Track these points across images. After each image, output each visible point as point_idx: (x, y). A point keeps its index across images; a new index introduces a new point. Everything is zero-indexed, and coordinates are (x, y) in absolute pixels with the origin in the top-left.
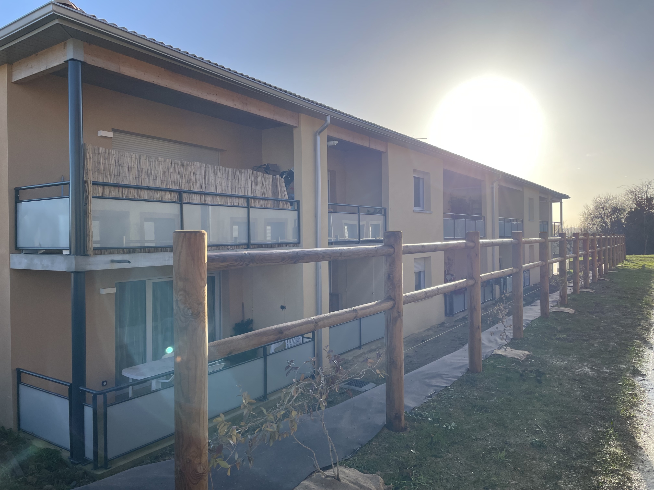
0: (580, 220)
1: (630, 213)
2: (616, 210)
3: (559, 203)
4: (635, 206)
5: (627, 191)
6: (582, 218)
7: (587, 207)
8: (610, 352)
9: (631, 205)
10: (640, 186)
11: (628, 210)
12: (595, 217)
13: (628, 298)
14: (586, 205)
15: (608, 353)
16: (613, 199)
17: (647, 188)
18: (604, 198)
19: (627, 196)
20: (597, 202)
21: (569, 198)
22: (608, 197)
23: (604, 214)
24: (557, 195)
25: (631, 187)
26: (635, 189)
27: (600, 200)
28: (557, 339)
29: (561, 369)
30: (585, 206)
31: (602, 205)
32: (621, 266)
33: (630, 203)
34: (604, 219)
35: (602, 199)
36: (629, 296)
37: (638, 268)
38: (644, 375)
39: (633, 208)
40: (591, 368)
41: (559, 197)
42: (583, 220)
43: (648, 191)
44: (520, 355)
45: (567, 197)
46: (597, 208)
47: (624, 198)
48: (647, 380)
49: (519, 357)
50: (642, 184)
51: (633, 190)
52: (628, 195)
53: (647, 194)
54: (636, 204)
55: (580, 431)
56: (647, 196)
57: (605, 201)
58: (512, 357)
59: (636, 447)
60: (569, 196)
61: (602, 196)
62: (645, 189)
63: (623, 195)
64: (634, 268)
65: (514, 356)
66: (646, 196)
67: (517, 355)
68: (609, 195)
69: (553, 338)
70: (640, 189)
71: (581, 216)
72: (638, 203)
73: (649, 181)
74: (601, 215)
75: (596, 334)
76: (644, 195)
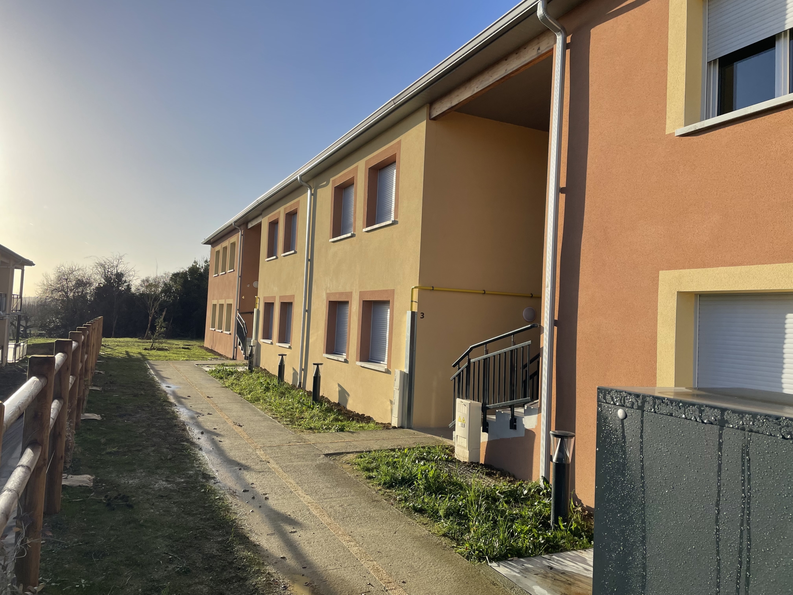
0: (36, 291)
1: (98, 288)
2: (81, 283)
3: (20, 271)
4: (104, 281)
5: (97, 263)
6: (39, 289)
7: (46, 276)
8: (170, 459)
9: (98, 280)
10: (110, 259)
11: (96, 285)
12: (56, 289)
13: (142, 394)
14: (46, 274)
15: (169, 461)
16: (79, 270)
17: (118, 262)
18: (68, 268)
19: (95, 269)
20: (60, 272)
21: (34, 265)
22: (74, 267)
23: (68, 286)
24: (21, 261)
25: (100, 259)
26: (105, 262)
27: (64, 269)
28: (108, 453)
29: (140, 488)
30: (44, 275)
31: (66, 276)
32: (104, 354)
33: (98, 277)
34: (66, 293)
35: (66, 269)
36: (143, 393)
37: (123, 356)
38: (214, 478)
39: (101, 283)
40: (167, 481)
41: (22, 263)
42: (40, 292)
43: (118, 266)
44: (86, 481)
45: (30, 264)
46: (59, 279)
47: (92, 270)
48: (219, 482)
49: (87, 484)
50: (113, 257)
51: (103, 262)
52: (97, 268)
53: (118, 269)
54: (104, 279)
55: (205, 546)
56: (117, 271)
57: (70, 272)
58: (80, 486)
59: (255, 545)
60: (34, 263)
61: (66, 265)
62: (115, 263)
63: (91, 268)
64: (119, 356)
65: (81, 484)
66: (115, 270)
67: (83, 481)
68: (75, 265)
69: (103, 453)
70: (110, 262)
71: (39, 287)
72: (107, 279)
73: (120, 255)
74: (64, 288)
75: (143, 441)
76: (114, 269)
